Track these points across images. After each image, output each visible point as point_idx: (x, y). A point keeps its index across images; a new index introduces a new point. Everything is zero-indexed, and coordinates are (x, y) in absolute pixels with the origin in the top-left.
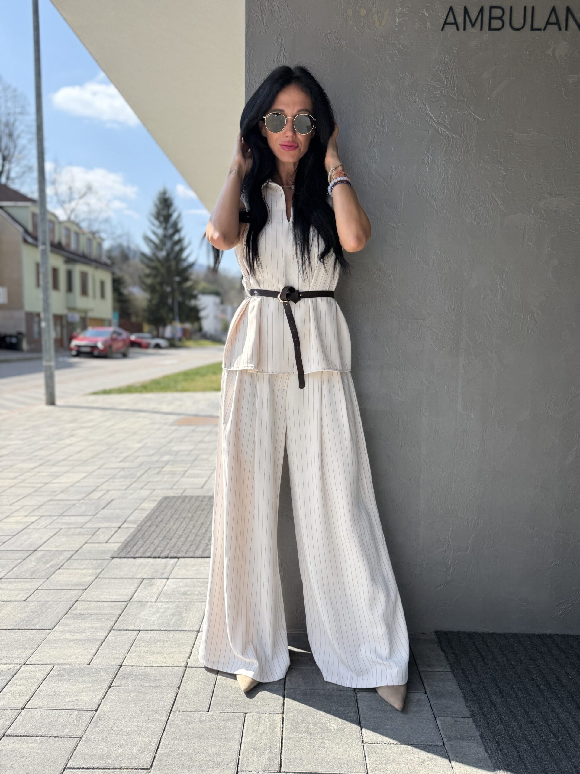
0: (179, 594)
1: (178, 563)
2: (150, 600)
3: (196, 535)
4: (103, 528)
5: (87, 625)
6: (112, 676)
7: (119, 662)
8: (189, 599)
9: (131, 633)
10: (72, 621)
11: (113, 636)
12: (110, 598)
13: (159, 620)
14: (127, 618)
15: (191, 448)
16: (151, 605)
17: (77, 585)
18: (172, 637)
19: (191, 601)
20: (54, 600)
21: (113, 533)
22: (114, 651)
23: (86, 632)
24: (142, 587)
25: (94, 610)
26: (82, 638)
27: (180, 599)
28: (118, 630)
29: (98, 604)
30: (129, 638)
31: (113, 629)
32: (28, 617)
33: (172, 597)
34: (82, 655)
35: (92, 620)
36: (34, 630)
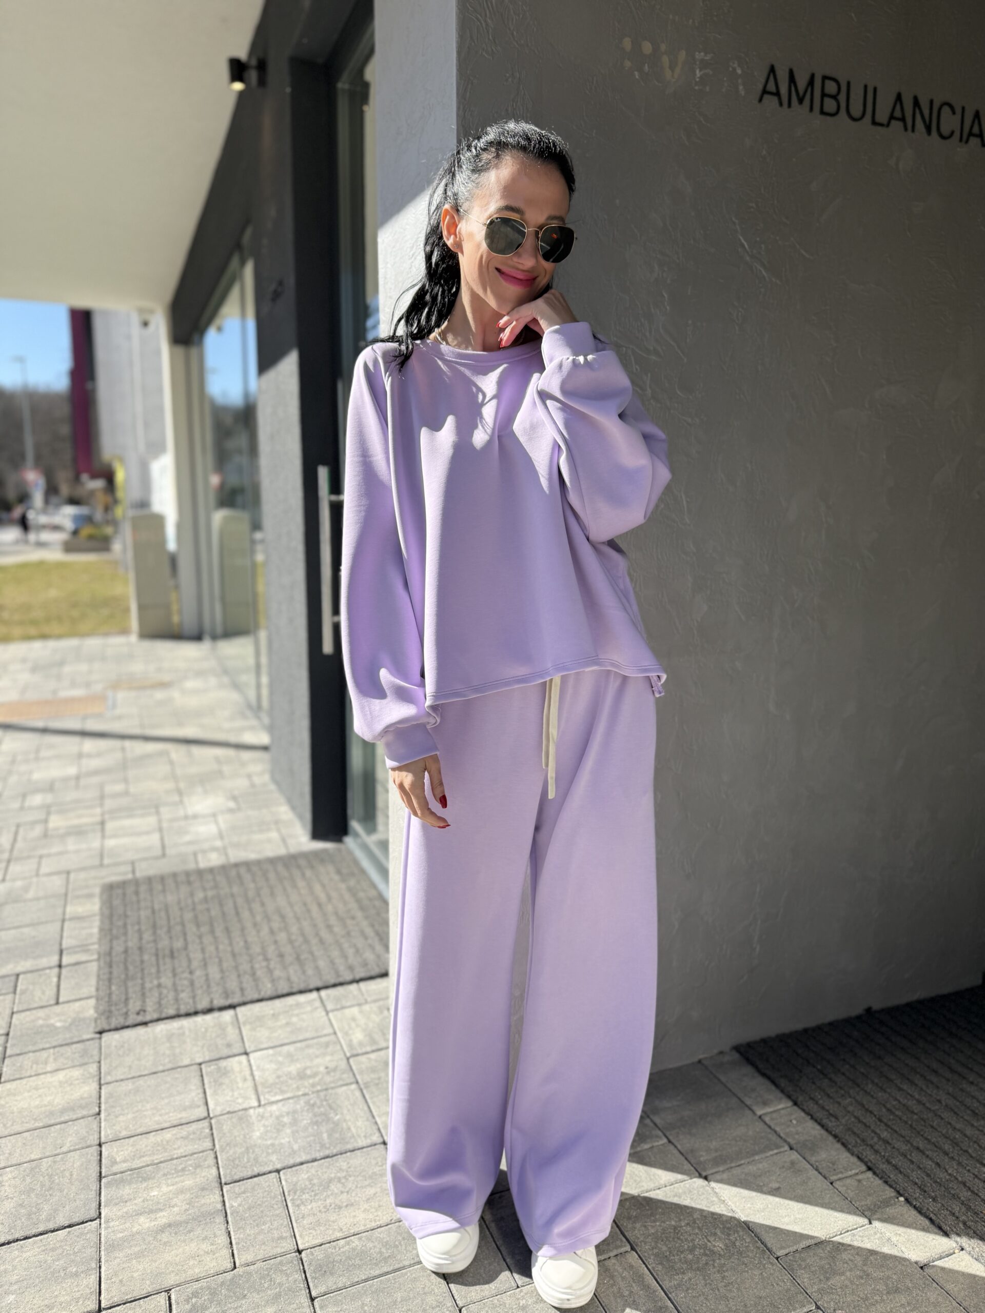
0: (291, 1078)
1: (240, 1016)
2: (245, 1106)
3: (234, 955)
4: (24, 973)
5: (165, 1189)
6: (300, 1277)
7: (289, 1245)
8: (318, 1084)
9: (266, 1182)
10: (126, 1191)
11: (236, 1198)
12: (165, 1122)
13: (299, 1141)
14: (235, 1153)
15: (72, 771)
16: (259, 1115)
17: (72, 1109)
18: (349, 1167)
19: (324, 1087)
20: (48, 1154)
21: (55, 980)
22: (263, 1227)
23: (176, 1205)
24: (210, 1082)
25: (154, 1154)
26: (178, 1218)
27: (303, 1089)
28: (235, 1182)
29: (152, 1138)
30: (271, 1191)
31: (223, 1182)
32: (21, 1205)
33: (285, 1088)
34: (208, 1253)
35: (168, 1176)
36: (57, 1230)
